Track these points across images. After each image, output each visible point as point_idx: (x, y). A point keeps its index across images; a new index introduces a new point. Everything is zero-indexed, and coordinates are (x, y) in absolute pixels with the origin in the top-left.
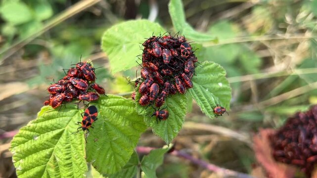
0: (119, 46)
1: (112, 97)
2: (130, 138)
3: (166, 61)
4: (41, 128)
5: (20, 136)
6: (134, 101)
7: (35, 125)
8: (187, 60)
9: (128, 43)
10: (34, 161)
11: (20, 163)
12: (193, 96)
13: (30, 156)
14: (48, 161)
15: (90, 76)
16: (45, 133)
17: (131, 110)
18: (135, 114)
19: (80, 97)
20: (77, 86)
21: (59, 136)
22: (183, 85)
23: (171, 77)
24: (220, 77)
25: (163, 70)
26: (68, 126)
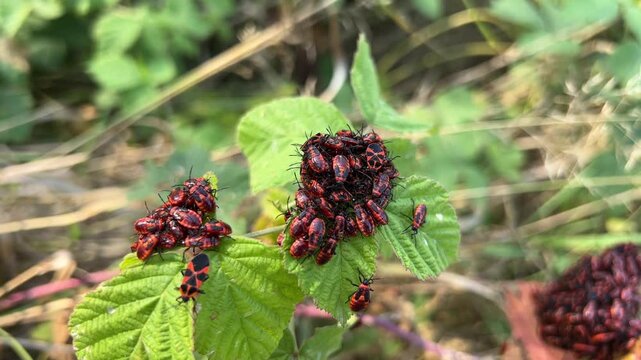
0: (266, 143)
1: (242, 242)
2: (275, 312)
3: (340, 178)
4: (120, 294)
5: (85, 307)
6: (280, 250)
7: (109, 289)
8: (377, 174)
9: (280, 137)
10: (108, 350)
11: (85, 352)
12: (388, 240)
13: (102, 341)
14: (132, 351)
15: (206, 203)
16: (126, 303)
17: (276, 264)
18: (282, 271)
19: (187, 241)
20: (182, 223)
21: (150, 308)
22: (370, 221)
23: (348, 205)
24: (438, 203)
25: (334, 194)
26: (165, 292)
